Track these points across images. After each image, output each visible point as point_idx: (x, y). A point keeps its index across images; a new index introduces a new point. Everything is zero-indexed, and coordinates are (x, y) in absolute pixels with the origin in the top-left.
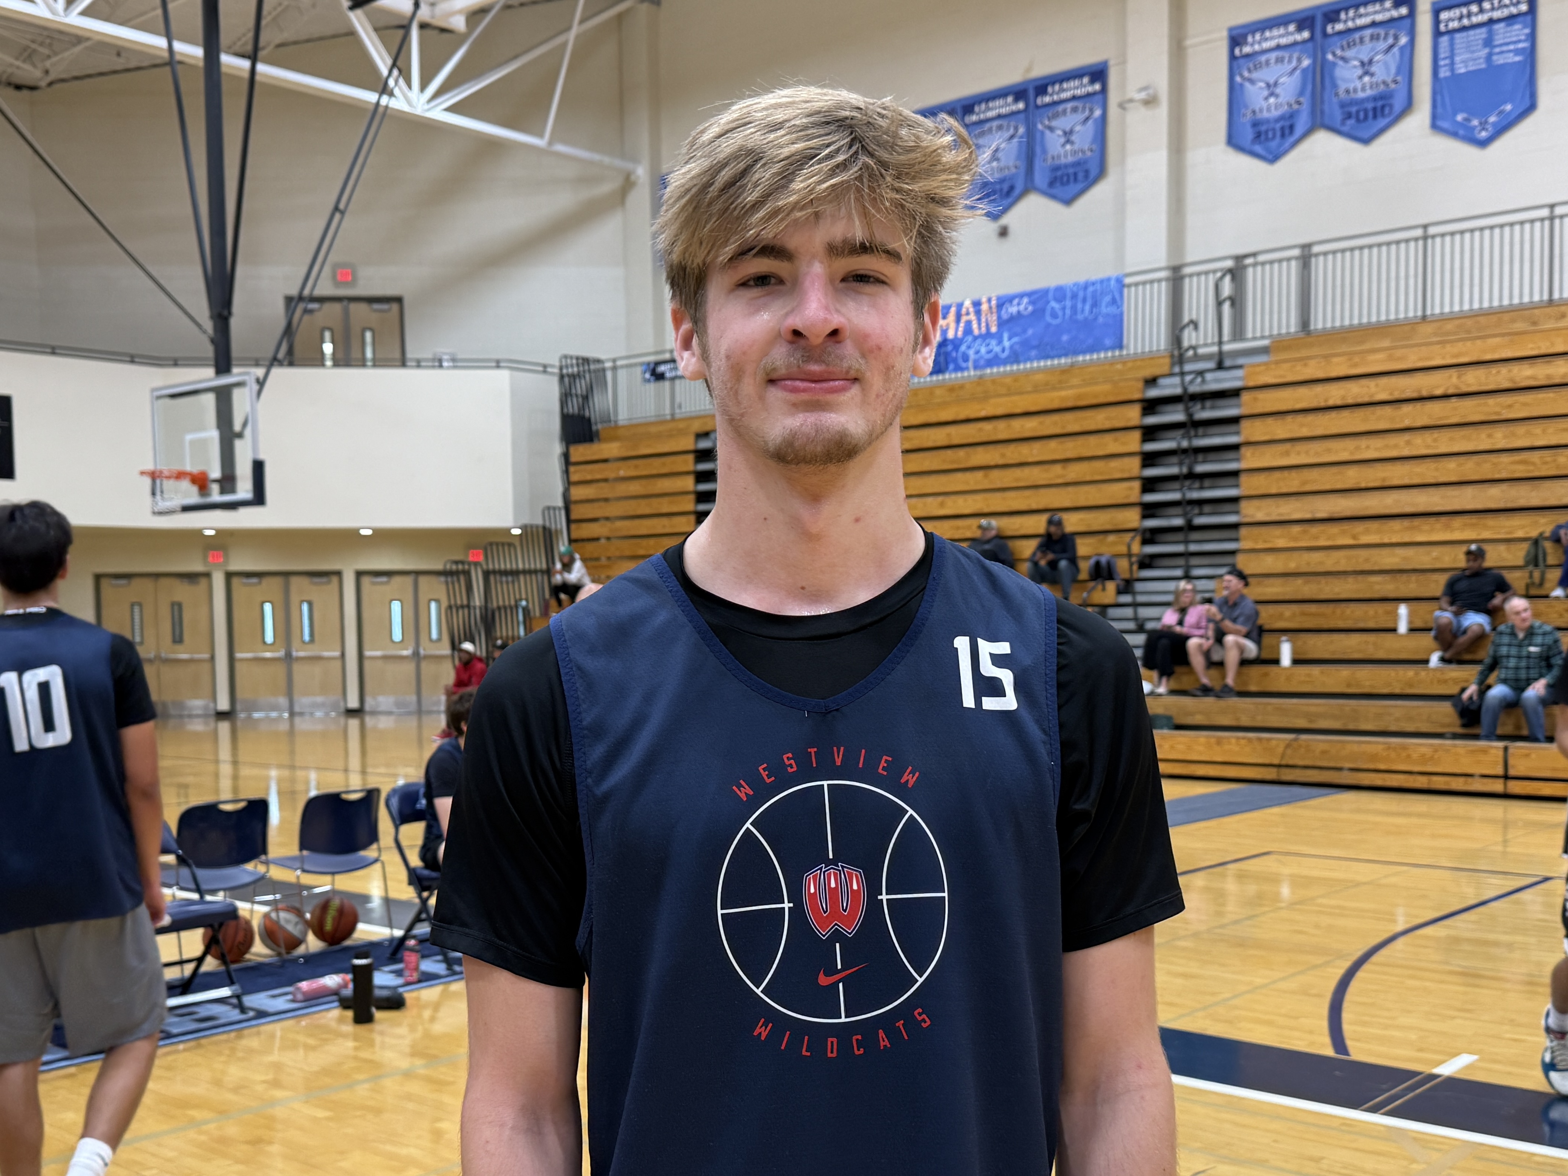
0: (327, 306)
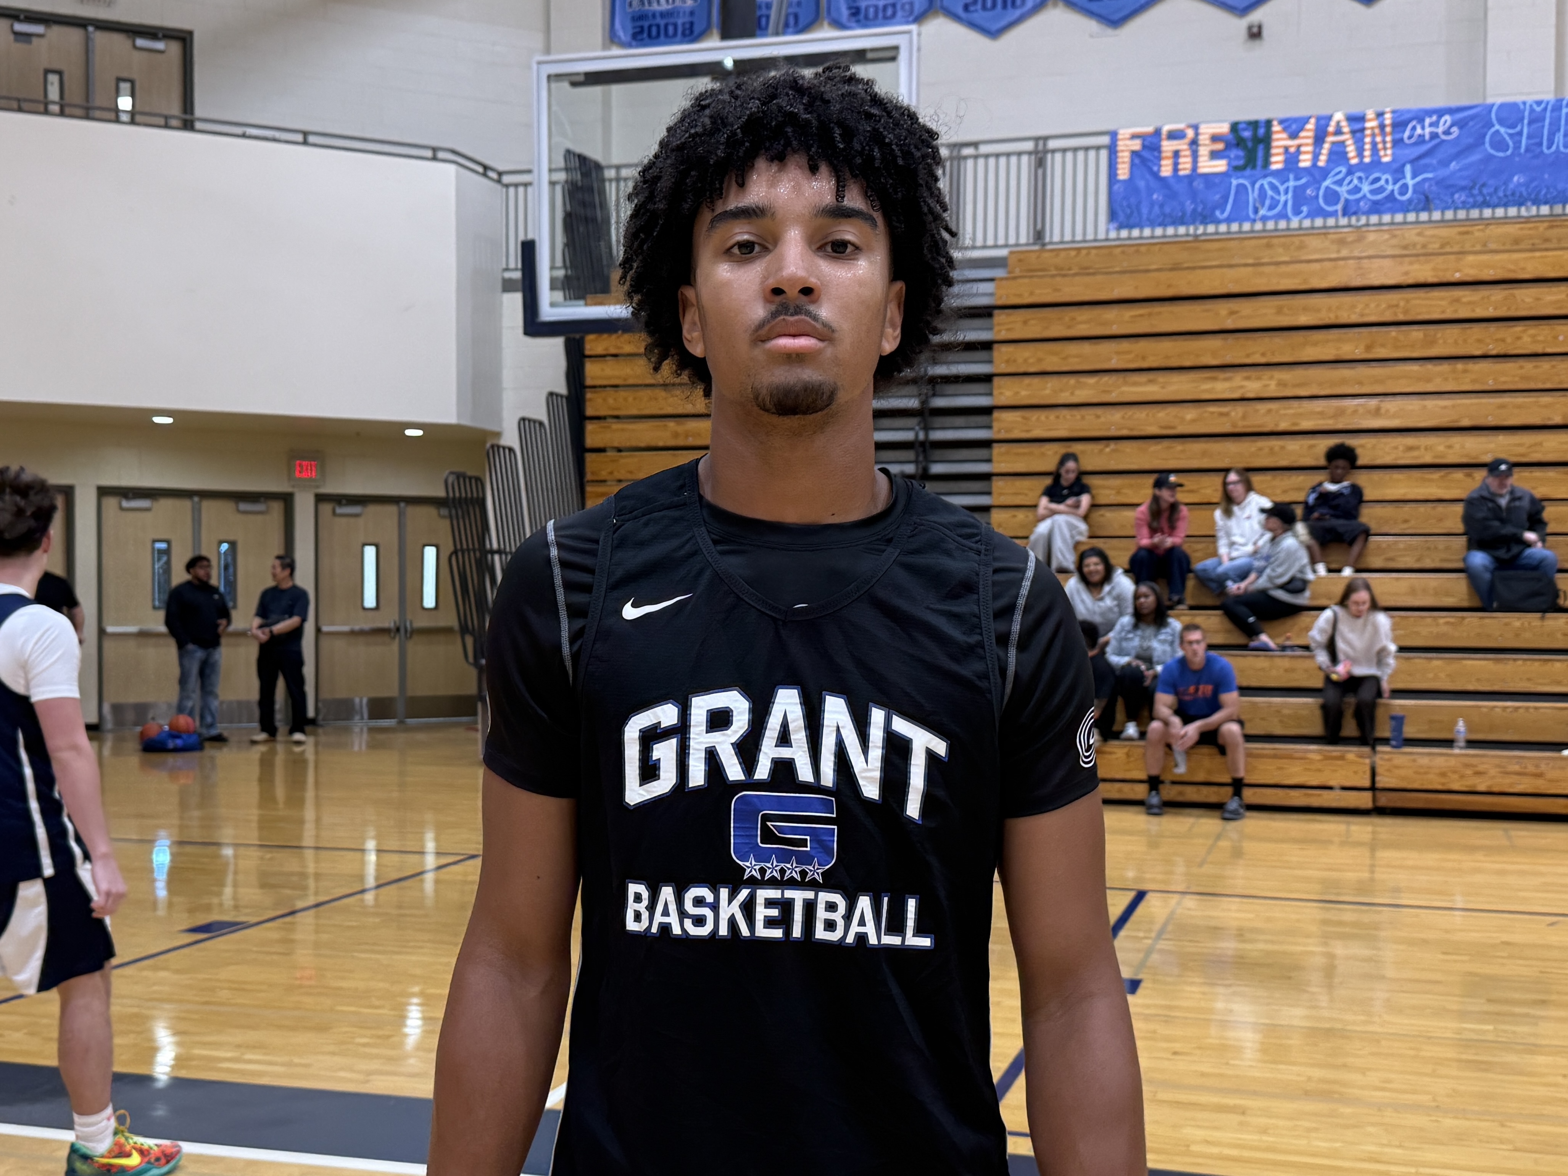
0: (56, 32)
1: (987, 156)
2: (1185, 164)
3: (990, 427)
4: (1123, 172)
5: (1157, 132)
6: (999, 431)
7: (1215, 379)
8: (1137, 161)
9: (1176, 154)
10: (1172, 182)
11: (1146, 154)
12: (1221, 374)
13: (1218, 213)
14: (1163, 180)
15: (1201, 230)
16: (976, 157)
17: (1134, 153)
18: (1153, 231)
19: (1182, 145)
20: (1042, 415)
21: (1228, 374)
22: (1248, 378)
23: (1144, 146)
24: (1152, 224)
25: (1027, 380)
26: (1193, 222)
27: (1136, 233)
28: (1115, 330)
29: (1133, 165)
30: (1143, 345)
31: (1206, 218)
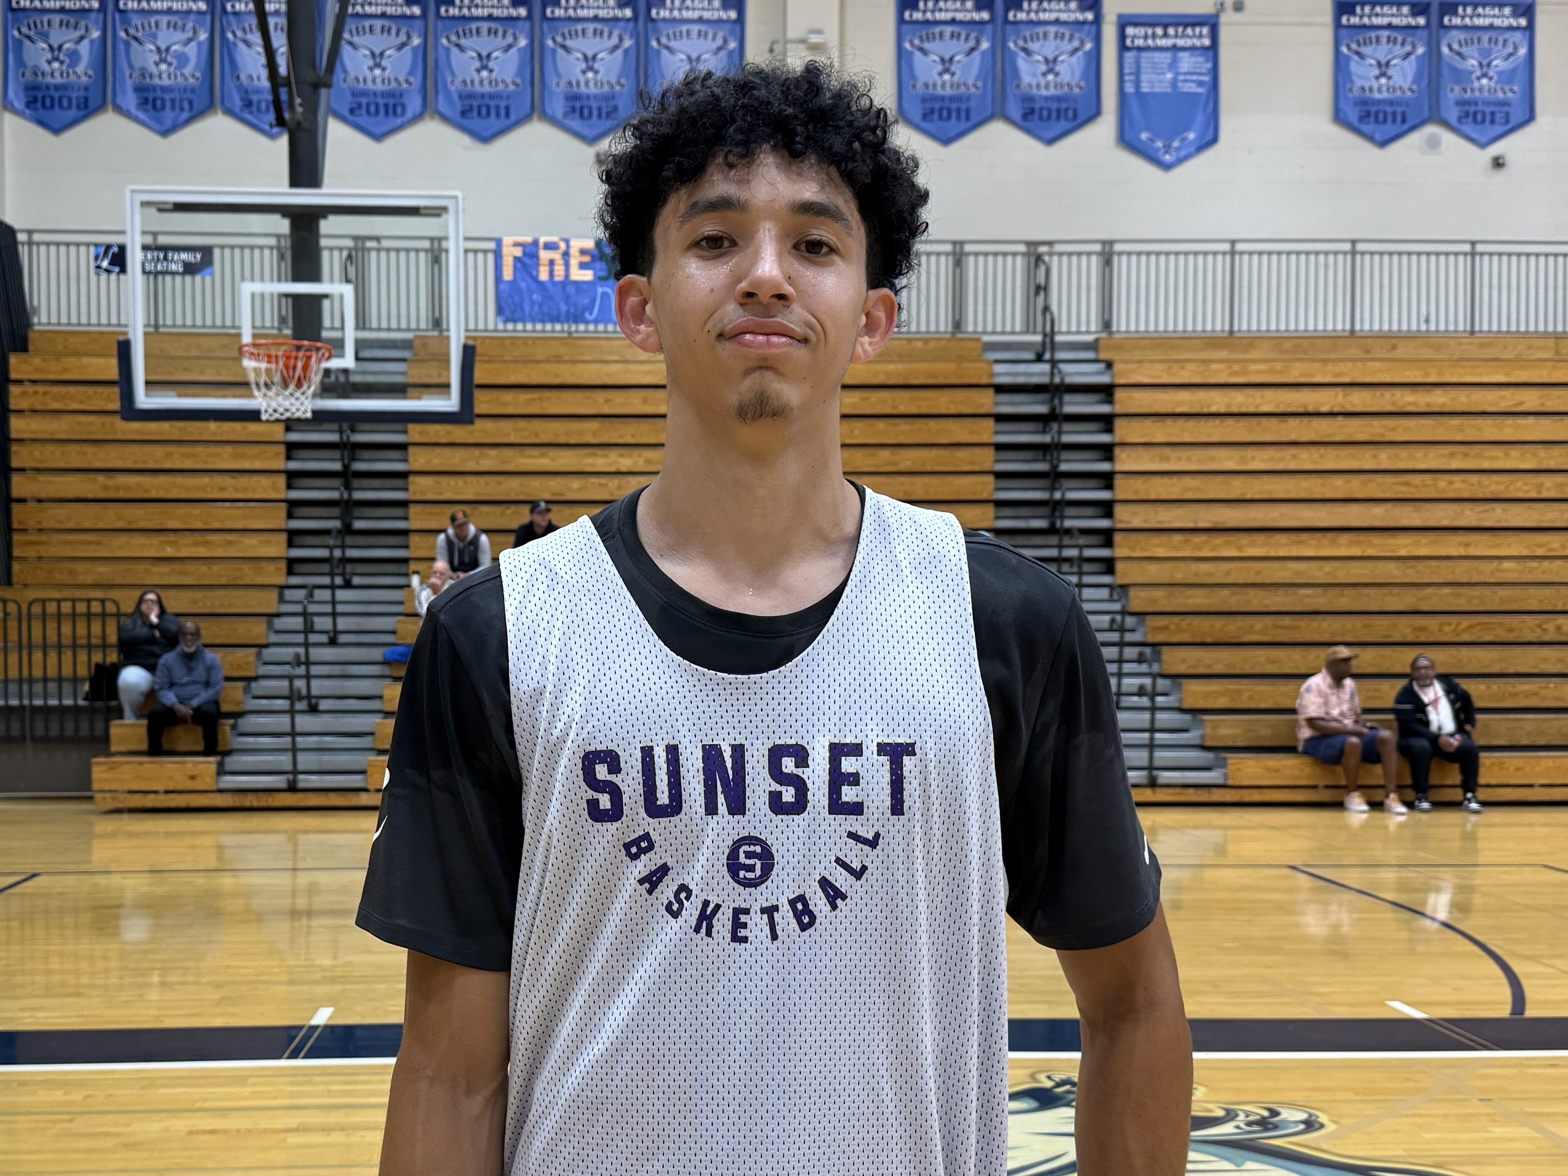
1: (388, 250)
2: (559, 270)
3: (406, 489)
4: (508, 274)
5: (535, 243)
6: (414, 493)
7: (596, 455)
8: (519, 265)
9: (552, 263)
10: (549, 286)
11: (527, 260)
12: (599, 451)
13: (587, 315)
14: (541, 284)
15: (573, 328)
16: (378, 250)
17: (517, 259)
18: (534, 326)
19: (556, 256)
20: (452, 481)
21: (606, 451)
22: (622, 456)
23: (524, 253)
24: (534, 321)
25: (438, 450)
26: (567, 321)
27: (520, 326)
28: (511, 410)
29: (515, 268)
30: (536, 424)
31: (577, 318)
